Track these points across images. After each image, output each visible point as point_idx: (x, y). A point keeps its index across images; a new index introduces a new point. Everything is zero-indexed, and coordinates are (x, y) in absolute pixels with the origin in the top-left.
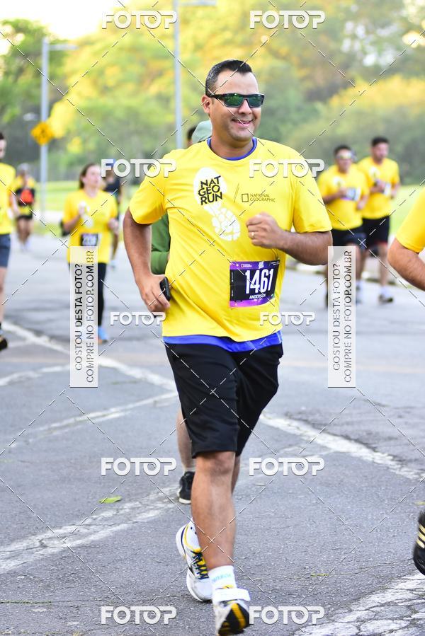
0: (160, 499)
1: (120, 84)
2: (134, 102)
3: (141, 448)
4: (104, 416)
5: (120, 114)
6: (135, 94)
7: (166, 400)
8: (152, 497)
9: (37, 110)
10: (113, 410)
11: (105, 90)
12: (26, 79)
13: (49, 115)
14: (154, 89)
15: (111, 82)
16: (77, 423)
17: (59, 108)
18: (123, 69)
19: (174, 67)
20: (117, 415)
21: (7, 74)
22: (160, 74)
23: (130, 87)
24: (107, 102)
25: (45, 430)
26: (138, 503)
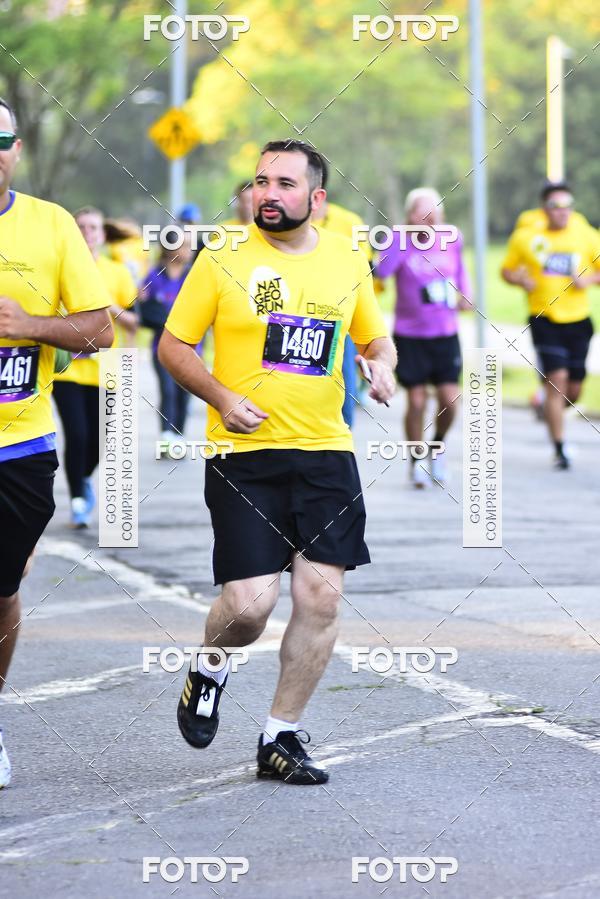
1: (346, 25)
9: (163, 83)
10: (330, 748)
11: (314, 36)
13: (189, 94)
15: (327, 20)
20: (339, 760)
24: (316, 63)
25: (180, 793)
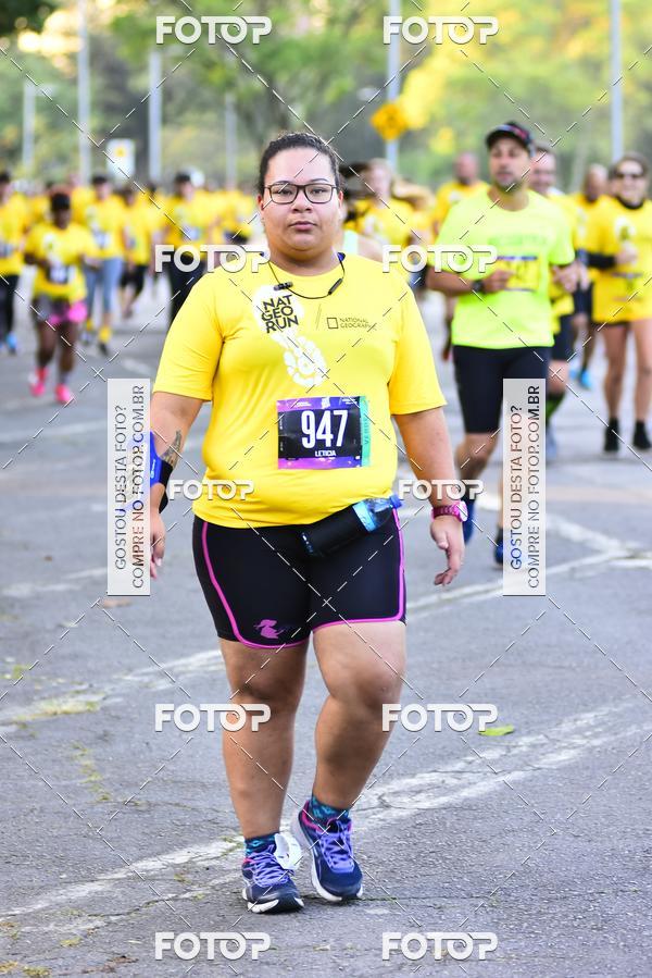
0: (579, 732)
1: (520, 39)
2: (542, 70)
3: (549, 646)
4: (487, 591)
5: (518, 89)
6: (544, 56)
7: (592, 566)
8: (566, 727)
9: (380, 82)
11: (494, 49)
12: (362, 31)
13: (401, 90)
14: (576, 48)
15: (504, 38)
16: (442, 603)
17: (417, 79)
18: (525, 16)
19: (609, 12)
21: (332, 21)
22: (585, 23)
23: (537, 44)
24: (496, 69)
26: (541, 737)
